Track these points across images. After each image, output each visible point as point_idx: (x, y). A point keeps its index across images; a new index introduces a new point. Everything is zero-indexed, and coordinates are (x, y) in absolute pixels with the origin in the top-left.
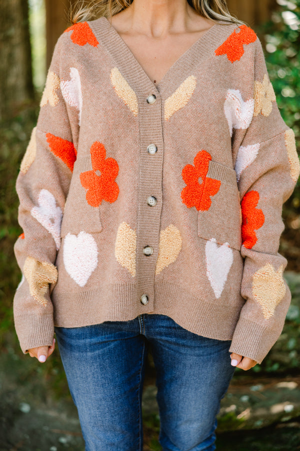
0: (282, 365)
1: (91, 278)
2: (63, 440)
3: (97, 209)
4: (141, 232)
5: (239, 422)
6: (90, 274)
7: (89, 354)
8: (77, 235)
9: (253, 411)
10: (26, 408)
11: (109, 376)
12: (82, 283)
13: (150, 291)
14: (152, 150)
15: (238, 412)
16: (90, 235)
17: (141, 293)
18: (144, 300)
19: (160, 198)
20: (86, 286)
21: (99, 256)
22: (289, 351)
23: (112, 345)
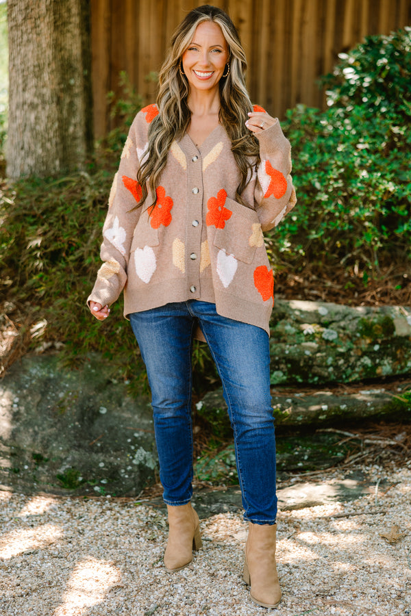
0: (321, 377)
1: (153, 277)
2: (136, 435)
3: (156, 230)
4: (188, 244)
5: (284, 416)
6: (151, 275)
7: (154, 323)
8: (143, 249)
9: (294, 408)
10: (104, 411)
11: (167, 339)
12: (147, 281)
13: (197, 284)
14: (196, 192)
15: (282, 409)
16: (150, 248)
17: (190, 285)
18: (193, 289)
19: (200, 222)
20: (150, 282)
21: (157, 262)
22: (328, 367)
23: (169, 319)
